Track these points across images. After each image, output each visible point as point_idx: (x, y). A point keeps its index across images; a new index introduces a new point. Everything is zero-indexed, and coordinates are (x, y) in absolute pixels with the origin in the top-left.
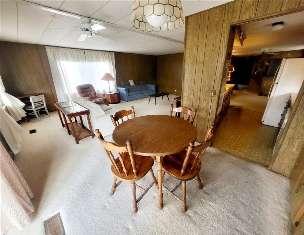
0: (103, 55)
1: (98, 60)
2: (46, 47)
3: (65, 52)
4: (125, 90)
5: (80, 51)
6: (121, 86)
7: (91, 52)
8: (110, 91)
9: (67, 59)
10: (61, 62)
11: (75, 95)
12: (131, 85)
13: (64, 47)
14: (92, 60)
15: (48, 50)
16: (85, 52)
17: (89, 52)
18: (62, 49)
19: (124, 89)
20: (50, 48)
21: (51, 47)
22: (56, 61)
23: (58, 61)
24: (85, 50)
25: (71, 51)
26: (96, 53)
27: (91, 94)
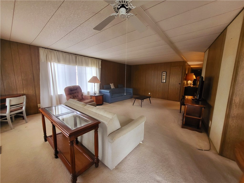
0: (92, 60)
1: (87, 65)
2: (40, 48)
3: (58, 54)
4: (110, 92)
5: (72, 56)
6: (103, 89)
7: (82, 58)
8: (95, 93)
9: (59, 61)
10: (52, 64)
11: (60, 97)
12: (112, 88)
13: (58, 51)
14: (82, 64)
15: (41, 51)
16: (77, 57)
17: (80, 57)
18: (55, 52)
19: (108, 91)
20: (43, 50)
21: (45, 49)
22: (47, 62)
23: (49, 63)
24: (76, 55)
25: (64, 55)
26: (86, 59)
27: (78, 96)
